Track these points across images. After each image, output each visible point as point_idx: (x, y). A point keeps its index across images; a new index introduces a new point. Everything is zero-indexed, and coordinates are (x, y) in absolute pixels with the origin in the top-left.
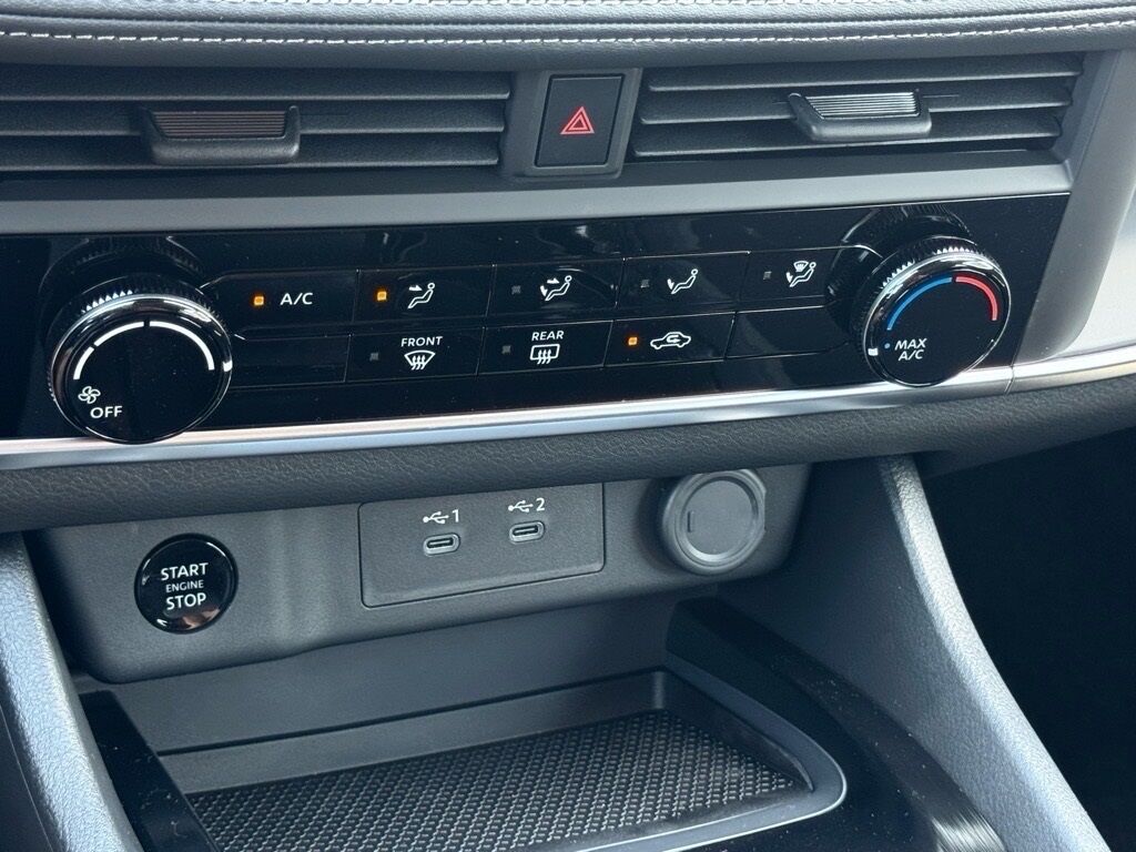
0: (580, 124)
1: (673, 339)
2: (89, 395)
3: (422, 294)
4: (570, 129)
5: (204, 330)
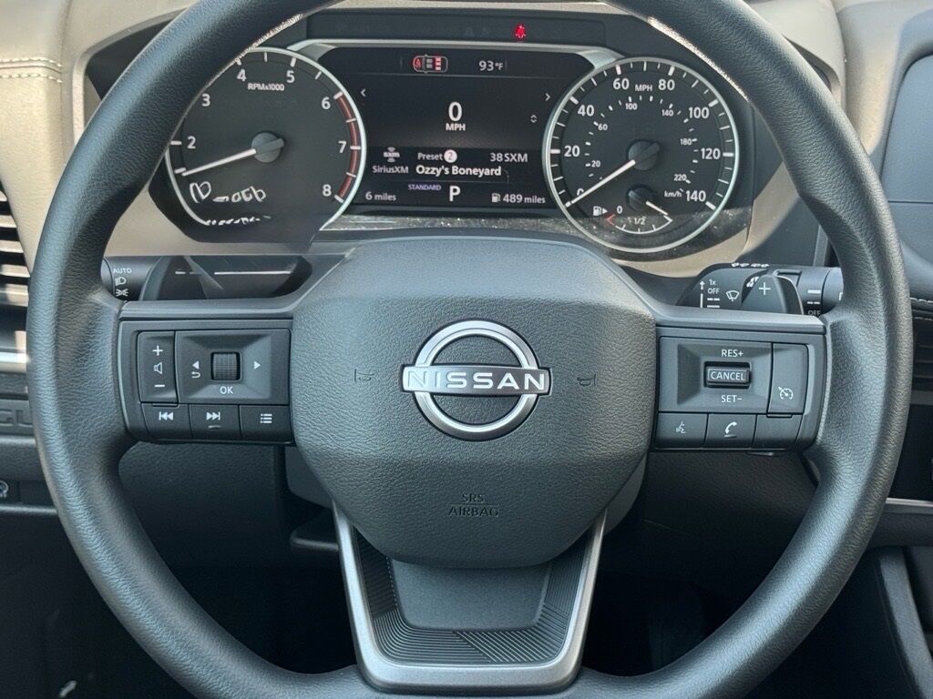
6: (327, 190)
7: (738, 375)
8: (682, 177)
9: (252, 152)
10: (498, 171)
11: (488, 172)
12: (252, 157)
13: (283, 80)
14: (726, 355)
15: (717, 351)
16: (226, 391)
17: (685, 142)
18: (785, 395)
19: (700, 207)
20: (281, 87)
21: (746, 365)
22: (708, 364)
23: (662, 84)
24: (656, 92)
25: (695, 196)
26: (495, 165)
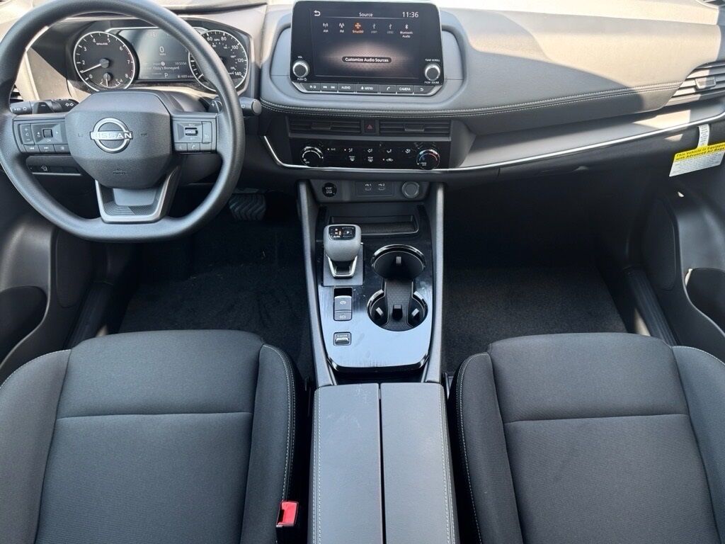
0: (370, 127)
1: (390, 160)
2: (305, 160)
3: (351, 150)
4: (369, 128)
5: (320, 154)
6: (127, 76)
7: (194, 132)
8: (233, 68)
9: (100, 65)
10: (178, 68)
11: (175, 68)
12: (100, 67)
13: (107, 42)
14: (190, 126)
15: (188, 124)
16: (49, 140)
17: (233, 57)
18: (207, 138)
19: (240, 77)
20: (106, 44)
21: (195, 128)
22: (186, 129)
23: (222, 38)
24: (221, 41)
25: (238, 74)
26: (177, 66)
